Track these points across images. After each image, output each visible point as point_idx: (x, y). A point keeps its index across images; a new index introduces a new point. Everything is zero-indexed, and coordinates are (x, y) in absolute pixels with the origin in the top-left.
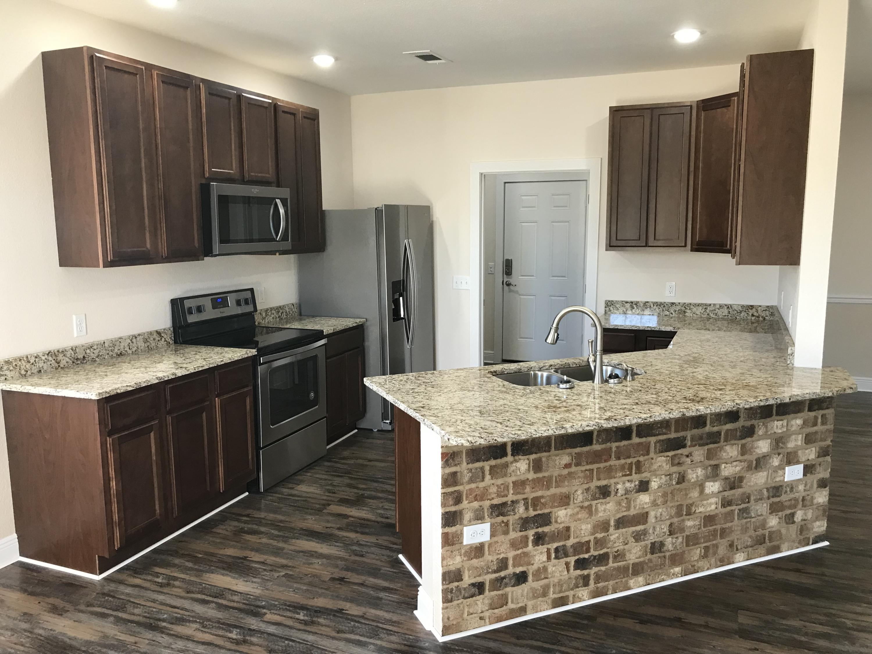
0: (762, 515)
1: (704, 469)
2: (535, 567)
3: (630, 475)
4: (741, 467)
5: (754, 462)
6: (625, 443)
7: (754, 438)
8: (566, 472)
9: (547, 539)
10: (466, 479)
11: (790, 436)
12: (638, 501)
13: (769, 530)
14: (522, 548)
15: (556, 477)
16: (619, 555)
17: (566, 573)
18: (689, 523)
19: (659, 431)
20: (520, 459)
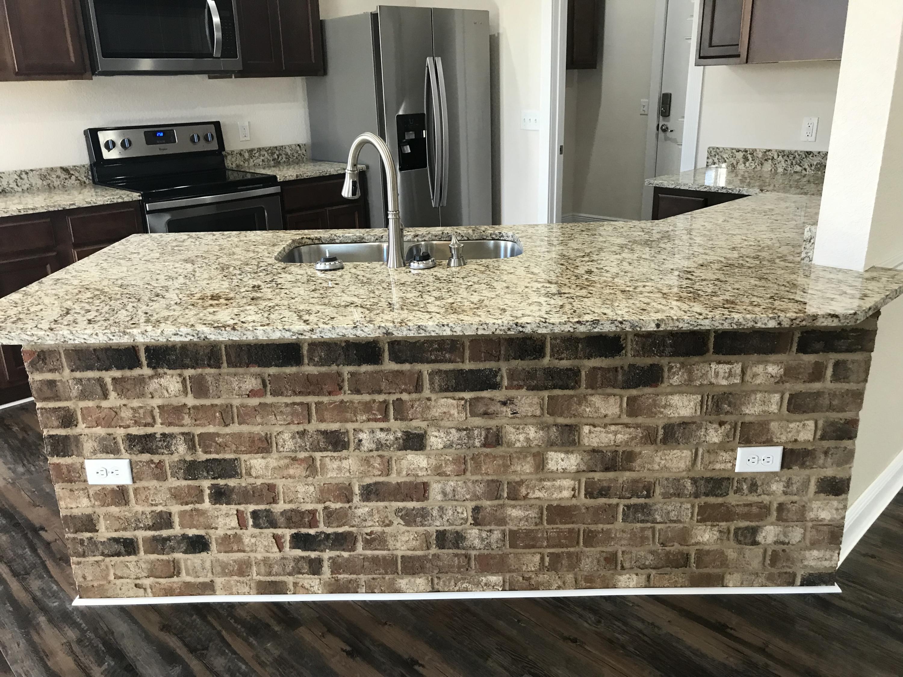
0: (679, 521)
1: (543, 429)
2: (220, 532)
3: (386, 419)
4: (627, 436)
5: (661, 432)
6: (365, 368)
7: (659, 389)
8: (254, 401)
9: (234, 496)
10: (74, 393)
11: (748, 394)
12: (404, 463)
13: (698, 547)
14: (192, 503)
15: (237, 407)
16: (373, 540)
17: (276, 549)
18: (515, 513)
19: (436, 356)
20: (165, 373)
